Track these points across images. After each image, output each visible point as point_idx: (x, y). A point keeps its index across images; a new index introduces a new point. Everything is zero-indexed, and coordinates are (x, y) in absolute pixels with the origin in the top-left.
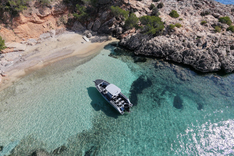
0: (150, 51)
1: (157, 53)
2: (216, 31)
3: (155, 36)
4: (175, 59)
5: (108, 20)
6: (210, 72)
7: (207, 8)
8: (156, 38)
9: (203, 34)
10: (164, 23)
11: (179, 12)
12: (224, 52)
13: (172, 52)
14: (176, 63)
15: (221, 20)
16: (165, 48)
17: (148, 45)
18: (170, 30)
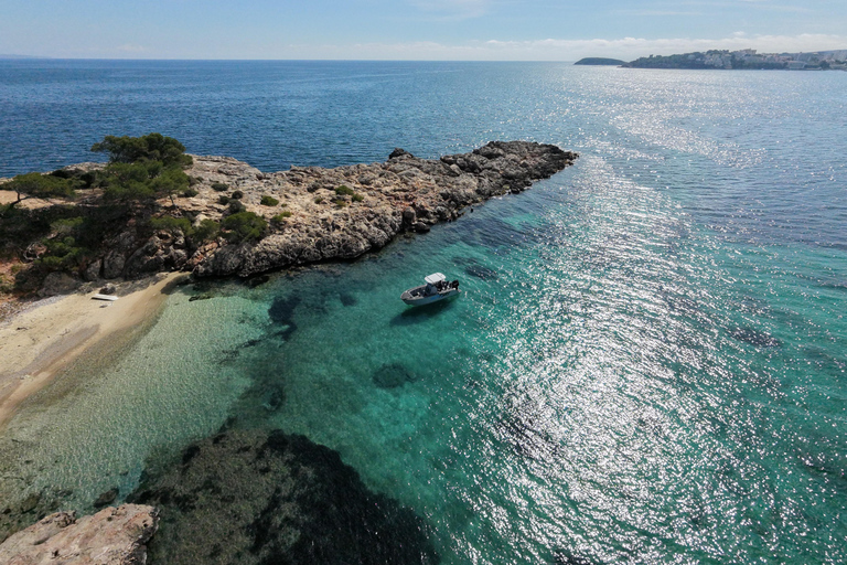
0: (265, 263)
1: (280, 260)
2: (340, 207)
3: (259, 239)
4: (311, 258)
5: (140, 246)
6: (363, 254)
7: (312, 181)
8: (263, 241)
9: (326, 215)
10: (263, 217)
11: (275, 196)
12: (364, 227)
13: (301, 251)
14: (317, 262)
15: (338, 192)
16: (286, 249)
17: (257, 254)
18: (278, 224)
